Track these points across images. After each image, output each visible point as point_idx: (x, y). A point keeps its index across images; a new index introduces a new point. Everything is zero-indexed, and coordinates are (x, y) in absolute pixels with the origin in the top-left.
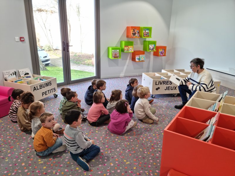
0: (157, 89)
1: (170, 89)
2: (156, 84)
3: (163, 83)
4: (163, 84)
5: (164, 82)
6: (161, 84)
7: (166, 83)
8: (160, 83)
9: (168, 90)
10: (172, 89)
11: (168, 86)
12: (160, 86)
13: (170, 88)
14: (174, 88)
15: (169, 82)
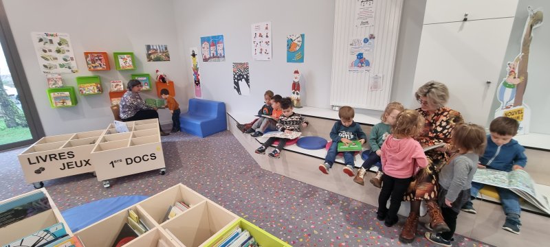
0: (38, 172)
1: (74, 166)
2: (30, 163)
3: (51, 158)
4: (51, 160)
5: (50, 155)
6: (45, 161)
7: (58, 157)
8: (39, 159)
9: (69, 168)
10: (79, 164)
11: (65, 161)
12: (42, 164)
13: (74, 163)
14: (84, 163)
15: (66, 154)
